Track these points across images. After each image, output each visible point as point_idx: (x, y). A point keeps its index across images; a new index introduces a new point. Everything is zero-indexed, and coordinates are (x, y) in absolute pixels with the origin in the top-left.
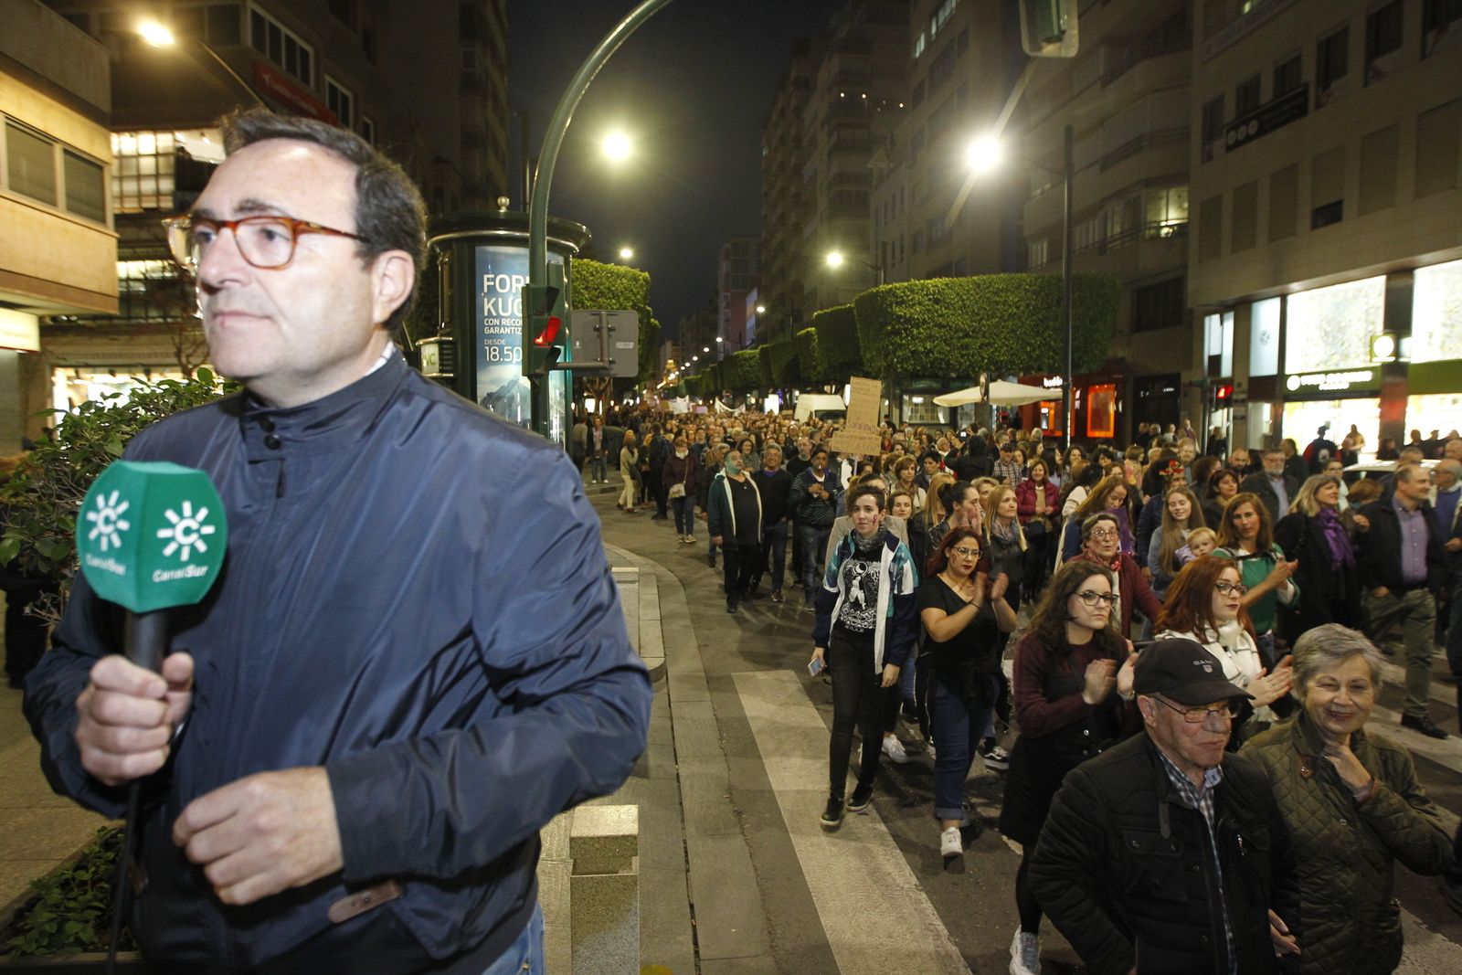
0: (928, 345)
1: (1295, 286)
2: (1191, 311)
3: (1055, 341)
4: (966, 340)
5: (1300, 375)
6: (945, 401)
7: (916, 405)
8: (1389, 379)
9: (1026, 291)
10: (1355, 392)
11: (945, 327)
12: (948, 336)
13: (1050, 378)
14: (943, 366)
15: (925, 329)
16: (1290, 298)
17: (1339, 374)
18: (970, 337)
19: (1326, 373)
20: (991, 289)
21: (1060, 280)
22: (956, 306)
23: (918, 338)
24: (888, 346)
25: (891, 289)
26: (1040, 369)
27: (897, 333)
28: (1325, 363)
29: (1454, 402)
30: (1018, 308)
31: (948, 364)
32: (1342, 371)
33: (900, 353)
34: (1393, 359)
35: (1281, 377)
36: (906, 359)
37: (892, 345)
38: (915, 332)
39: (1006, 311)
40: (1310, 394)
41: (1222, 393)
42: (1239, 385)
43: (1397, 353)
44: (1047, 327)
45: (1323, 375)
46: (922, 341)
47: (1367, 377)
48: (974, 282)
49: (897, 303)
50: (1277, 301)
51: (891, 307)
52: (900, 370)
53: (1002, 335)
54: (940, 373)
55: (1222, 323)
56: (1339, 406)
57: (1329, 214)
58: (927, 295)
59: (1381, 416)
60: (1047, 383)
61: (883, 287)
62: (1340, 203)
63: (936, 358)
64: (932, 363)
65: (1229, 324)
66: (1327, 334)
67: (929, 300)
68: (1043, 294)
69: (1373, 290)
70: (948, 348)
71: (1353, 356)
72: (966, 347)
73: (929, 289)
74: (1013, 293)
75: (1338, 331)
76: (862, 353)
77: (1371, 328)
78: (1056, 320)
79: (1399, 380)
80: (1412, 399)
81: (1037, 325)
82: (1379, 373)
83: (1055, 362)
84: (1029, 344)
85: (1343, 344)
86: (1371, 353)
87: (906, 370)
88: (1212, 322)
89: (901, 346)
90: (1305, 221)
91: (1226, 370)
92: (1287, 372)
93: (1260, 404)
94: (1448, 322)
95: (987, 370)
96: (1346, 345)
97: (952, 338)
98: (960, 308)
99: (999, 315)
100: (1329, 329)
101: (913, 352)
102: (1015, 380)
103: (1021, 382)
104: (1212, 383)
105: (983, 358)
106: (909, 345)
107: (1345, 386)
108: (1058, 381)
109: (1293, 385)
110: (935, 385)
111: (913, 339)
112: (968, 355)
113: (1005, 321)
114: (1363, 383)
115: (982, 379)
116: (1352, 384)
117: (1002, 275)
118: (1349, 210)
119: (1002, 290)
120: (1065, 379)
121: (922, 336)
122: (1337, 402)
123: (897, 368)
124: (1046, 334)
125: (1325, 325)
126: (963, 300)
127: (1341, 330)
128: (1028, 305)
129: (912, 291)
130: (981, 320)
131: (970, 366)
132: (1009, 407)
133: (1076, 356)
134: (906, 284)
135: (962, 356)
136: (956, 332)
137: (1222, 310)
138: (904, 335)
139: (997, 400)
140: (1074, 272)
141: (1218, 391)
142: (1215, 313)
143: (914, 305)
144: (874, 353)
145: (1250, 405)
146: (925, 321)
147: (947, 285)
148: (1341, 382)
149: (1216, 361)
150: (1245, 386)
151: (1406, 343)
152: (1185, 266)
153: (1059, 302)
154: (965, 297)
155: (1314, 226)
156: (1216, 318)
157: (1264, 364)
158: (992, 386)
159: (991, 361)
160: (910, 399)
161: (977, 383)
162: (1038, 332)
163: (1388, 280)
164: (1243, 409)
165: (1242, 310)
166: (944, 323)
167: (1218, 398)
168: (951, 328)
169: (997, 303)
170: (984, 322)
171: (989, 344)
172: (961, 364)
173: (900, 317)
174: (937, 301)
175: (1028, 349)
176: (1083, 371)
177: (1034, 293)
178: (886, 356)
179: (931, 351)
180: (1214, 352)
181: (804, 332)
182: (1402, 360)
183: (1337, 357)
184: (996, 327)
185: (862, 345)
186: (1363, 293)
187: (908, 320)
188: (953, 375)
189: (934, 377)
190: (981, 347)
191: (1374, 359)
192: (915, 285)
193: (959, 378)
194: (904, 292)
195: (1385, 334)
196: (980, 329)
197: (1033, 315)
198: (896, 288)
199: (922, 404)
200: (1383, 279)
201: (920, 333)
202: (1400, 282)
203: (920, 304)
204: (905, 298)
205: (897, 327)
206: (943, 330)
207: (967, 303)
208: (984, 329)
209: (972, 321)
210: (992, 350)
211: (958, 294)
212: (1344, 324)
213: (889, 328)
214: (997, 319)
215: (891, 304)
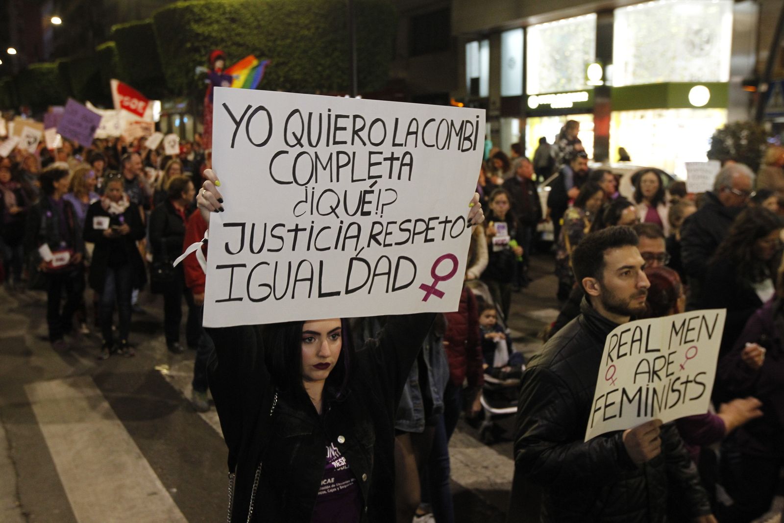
1: (532, 19)
2: (455, 38)
3: (342, 62)
5: (537, 95)
8: (600, 100)
10: (578, 109)
16: (529, 29)
17: (564, 94)
19: (556, 93)
21: (345, 6)
22: (252, 25)
25: (188, 7)
26: (330, 88)
27: (196, 50)
28: (555, 85)
29: (642, 117)
30: (309, 30)
32: (567, 92)
34: (601, 83)
35: (524, 97)
39: (298, 32)
40: (545, 111)
42: (494, 103)
43: (604, 78)
44: (335, 49)
45: (553, 96)
47: (584, 97)
49: (195, 21)
50: (520, 32)
53: (296, 55)
55: (480, 50)
58: (223, 14)
59: (595, 130)
61: (180, 4)
65: (485, 53)
66: (556, 61)
67: (226, 19)
68: (330, 18)
69: (587, 25)
71: (574, 80)
73: (225, 8)
74: (303, 15)
75: (564, 59)
76: (163, 70)
77: (586, 57)
78: (343, 42)
79: (605, 100)
80: (614, 115)
81: (326, 47)
82: (593, 94)
84: (320, 64)
85: (567, 70)
86: (586, 78)
88: (472, 48)
91: (484, 90)
92: (528, 92)
93: (508, 120)
94: (637, 54)
95: (283, 87)
96: (570, 70)
98: (256, 28)
99: (292, 36)
100: (557, 57)
107: (570, 105)
109: (533, 103)
113: (298, 42)
114: (582, 103)
116: (575, 104)
119: (294, 12)
124: (335, 55)
125: (554, 54)
126: (258, 21)
127: (566, 58)
128: (318, 28)
129: (209, 9)
130: (275, 41)
131: (267, 84)
133: (361, 76)
137: (480, 37)
138: (203, 52)
142: (471, 40)
143: (211, 23)
144: (175, 70)
145: (503, 121)
146: (222, 40)
148: (566, 101)
149: (476, 82)
150: (498, 105)
151: (610, 69)
153: (344, 25)
154: (260, 18)
156: (475, 45)
157: (512, 86)
162: (327, 53)
163: (599, 18)
164: (496, 124)
165: (494, 39)
166: (241, 42)
169: (289, 24)
170: (279, 42)
171: (284, 64)
173: (198, 35)
174: (233, 20)
175: (320, 68)
177: (322, 16)
180: (474, 75)
181: (103, 46)
182: (608, 84)
183: (563, 81)
184: (289, 47)
185: (163, 61)
186: (581, 27)
187: (207, 38)
191: (589, 83)
195: (596, 63)
197: (322, 37)
200: (594, 17)
202: (605, 20)
203: (218, 22)
204: (203, 16)
205: (196, 44)
206: (241, 49)
207: (262, 23)
208: (279, 49)
209: (268, 41)
210: (286, 69)
211: (253, 15)
212: (568, 53)
213: (188, 45)
214: (289, 41)
215: (188, 22)
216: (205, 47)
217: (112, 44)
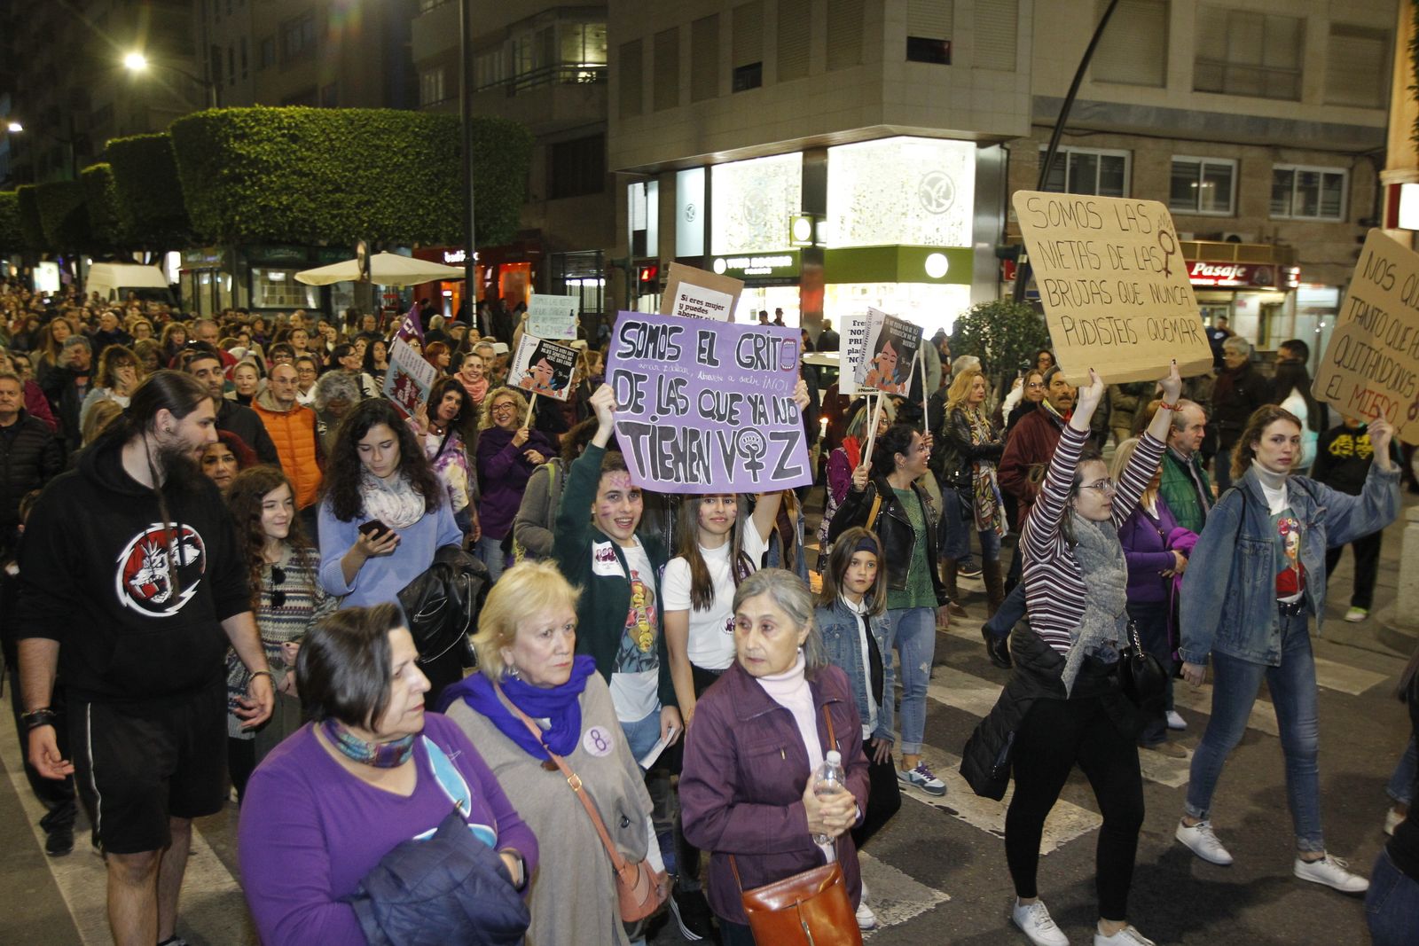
0: (285, 199)
1: (718, 156)
2: (613, 175)
3: (455, 203)
4: (338, 196)
5: (726, 257)
6: (309, 277)
7: (273, 283)
8: (807, 266)
9: (416, 134)
10: (777, 279)
11: (306, 175)
12: (312, 189)
13: (452, 252)
14: (307, 229)
15: (279, 177)
16: (714, 168)
17: (761, 259)
18: (342, 191)
19: (750, 256)
20: (368, 128)
21: (458, 124)
22: (321, 146)
23: (269, 189)
24: (225, 197)
25: (226, 114)
26: (436, 239)
27: (238, 179)
28: (749, 244)
29: (864, 291)
30: (405, 156)
31: (314, 227)
32: (765, 255)
33: (243, 209)
34: (810, 244)
35: (708, 258)
36: (254, 219)
37: (232, 195)
38: (265, 179)
39: (390, 159)
41: (645, 276)
43: (814, 237)
44: (444, 185)
45: (747, 260)
46: (275, 193)
47: (786, 262)
48: (345, 117)
49: (236, 137)
50: (702, 171)
51: (227, 142)
52: (244, 232)
53: (387, 192)
54: (303, 239)
55: (646, 194)
56: (764, 293)
57: (749, 77)
58: (279, 129)
59: (801, 307)
60: (448, 258)
61: (214, 112)
62: (758, 66)
63: (296, 219)
64: (291, 224)
65: (654, 195)
66: (750, 212)
67: (283, 135)
68: (437, 141)
69: (792, 164)
70: (312, 205)
71: (774, 238)
72: (338, 205)
73: (281, 120)
74: (397, 135)
75: (761, 210)
76: (186, 206)
77: (790, 209)
78: (455, 176)
79: (817, 267)
80: (828, 287)
81: (431, 181)
82: (799, 258)
83: (455, 230)
84: (422, 206)
85: (765, 225)
86: (791, 236)
87: (253, 232)
88: (637, 190)
89: (244, 197)
90: (727, 83)
91: (652, 249)
92: (714, 253)
94: (857, 207)
95: (367, 237)
96: (768, 226)
97: (318, 192)
98: (327, 151)
99: (381, 164)
100: (752, 207)
101: (263, 209)
102: (409, 252)
103: (416, 255)
104: (636, 263)
105: (364, 222)
106: (256, 197)
107: (769, 271)
108: (460, 256)
109: (719, 267)
110: (297, 255)
111: (262, 189)
112: (341, 215)
113: (389, 173)
114: (785, 268)
115: (361, 250)
116: (774, 269)
117: (382, 110)
118: (768, 73)
119: (384, 131)
120: (468, 254)
121: (275, 186)
122: (761, 289)
123: (238, 231)
124: (443, 194)
125: (748, 203)
126: (331, 140)
127: (764, 209)
128: (418, 154)
129: (257, 121)
130: (358, 168)
131: (344, 231)
132: (401, 288)
133: (481, 224)
134: (248, 110)
135: (333, 217)
136: (323, 183)
137: (646, 177)
138: (248, 183)
139: (383, 278)
140: (474, 115)
141: (642, 274)
142: (635, 180)
143: (260, 141)
144: (205, 207)
146: (277, 166)
147: (307, 116)
148: (762, 267)
149: (641, 236)
151: (821, 226)
152: (605, 121)
153: (457, 154)
154: (333, 136)
155: (736, 89)
156: (640, 186)
157: (691, 244)
158: (374, 259)
159: (373, 226)
160: (265, 273)
161: (354, 256)
162: (432, 190)
163: (805, 157)
165: (666, 179)
166: (305, 169)
167: (642, 281)
168: (315, 177)
169: (377, 147)
170: (361, 172)
171: (368, 203)
172: (332, 228)
173: (240, 157)
174: (294, 139)
175: (421, 212)
176: (491, 244)
177: (425, 138)
178: (223, 212)
179: (288, 208)
180: (640, 227)
181: (93, 168)
182: (818, 245)
183: (759, 239)
184: (377, 180)
185: (185, 194)
186: (783, 169)
187: (254, 162)
188: (323, 243)
189: (294, 244)
190: (358, 207)
191: (794, 243)
192: (262, 113)
193: (331, 247)
194: (245, 121)
195: (803, 216)
196: (356, 182)
197: (425, 168)
198: (233, 115)
199: (280, 282)
200: (800, 154)
201: (272, 182)
202: (815, 161)
203: (270, 140)
204: (247, 130)
205: (237, 170)
206: (304, 179)
207: (337, 144)
208: (362, 182)
209: (344, 170)
210: (373, 211)
211: (323, 131)
212: (765, 203)
213: (226, 171)
214: (378, 170)
215: (227, 137)
216: (251, 175)
217: (107, 165)
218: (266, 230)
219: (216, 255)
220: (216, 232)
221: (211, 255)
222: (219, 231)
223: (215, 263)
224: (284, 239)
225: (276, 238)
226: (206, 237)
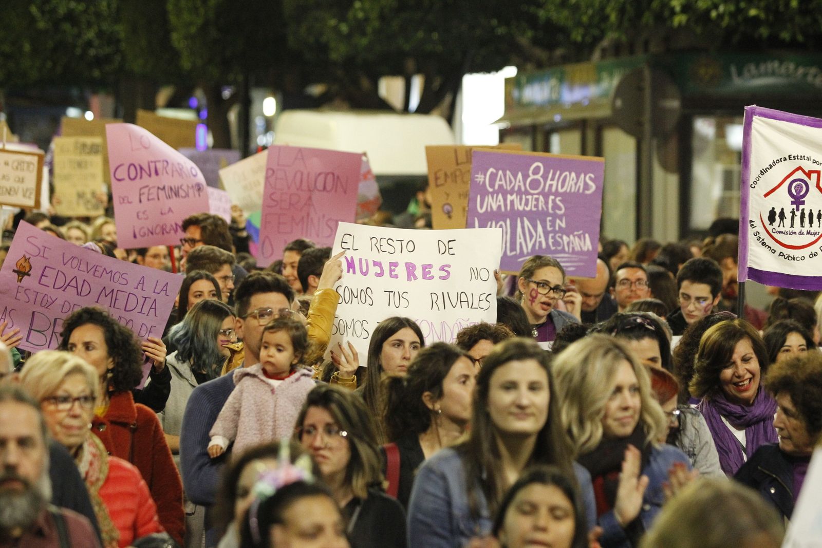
218: (739, 11)
219: (598, 81)
220: (605, 18)
221: (585, 84)
222: (613, 17)
223: (593, 104)
224: (785, 35)
225: (764, 31)
226: (577, 36)
